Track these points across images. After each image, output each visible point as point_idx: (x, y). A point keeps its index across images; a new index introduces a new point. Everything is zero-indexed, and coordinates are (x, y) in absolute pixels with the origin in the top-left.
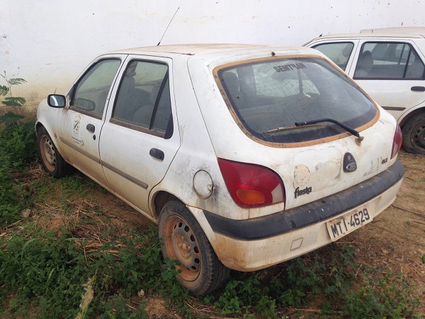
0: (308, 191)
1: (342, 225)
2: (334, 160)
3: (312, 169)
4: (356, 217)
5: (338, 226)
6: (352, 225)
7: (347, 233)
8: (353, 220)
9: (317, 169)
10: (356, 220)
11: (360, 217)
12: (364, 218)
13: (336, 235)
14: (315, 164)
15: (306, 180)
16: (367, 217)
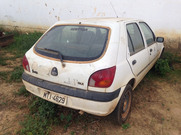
0: (36, 73)
1: (49, 95)
2: (48, 67)
3: (39, 66)
4: (57, 98)
5: (47, 95)
6: (53, 99)
7: (49, 100)
8: (55, 98)
9: (40, 66)
10: (57, 99)
11: (59, 99)
12: (61, 101)
13: (44, 97)
14: (40, 64)
15: (36, 68)
16: (63, 102)
